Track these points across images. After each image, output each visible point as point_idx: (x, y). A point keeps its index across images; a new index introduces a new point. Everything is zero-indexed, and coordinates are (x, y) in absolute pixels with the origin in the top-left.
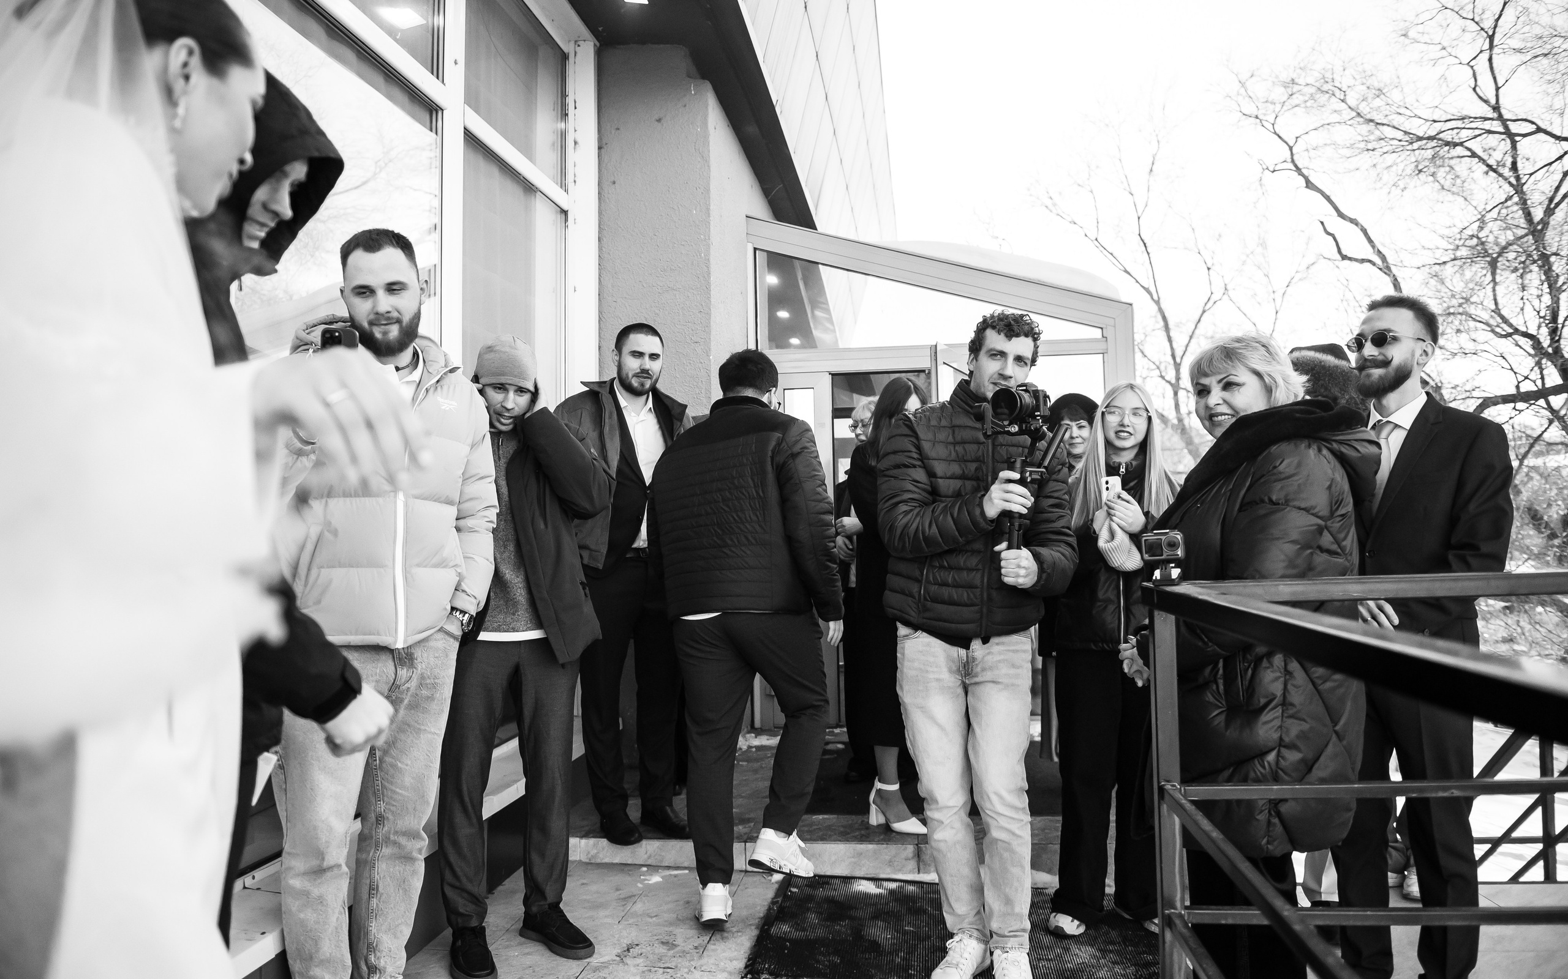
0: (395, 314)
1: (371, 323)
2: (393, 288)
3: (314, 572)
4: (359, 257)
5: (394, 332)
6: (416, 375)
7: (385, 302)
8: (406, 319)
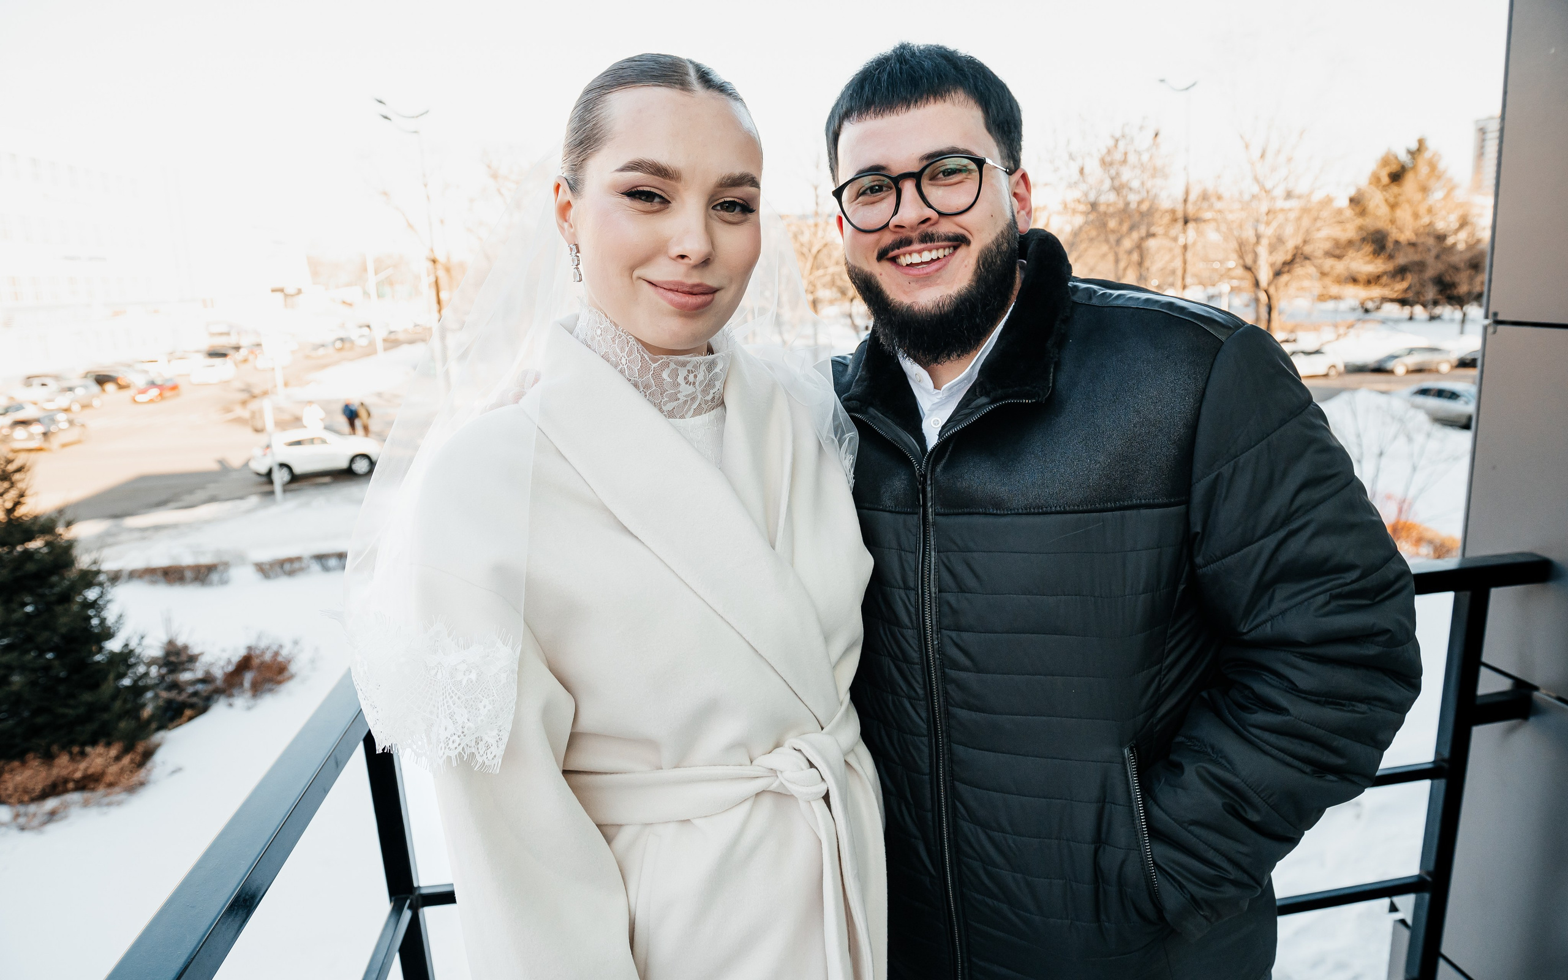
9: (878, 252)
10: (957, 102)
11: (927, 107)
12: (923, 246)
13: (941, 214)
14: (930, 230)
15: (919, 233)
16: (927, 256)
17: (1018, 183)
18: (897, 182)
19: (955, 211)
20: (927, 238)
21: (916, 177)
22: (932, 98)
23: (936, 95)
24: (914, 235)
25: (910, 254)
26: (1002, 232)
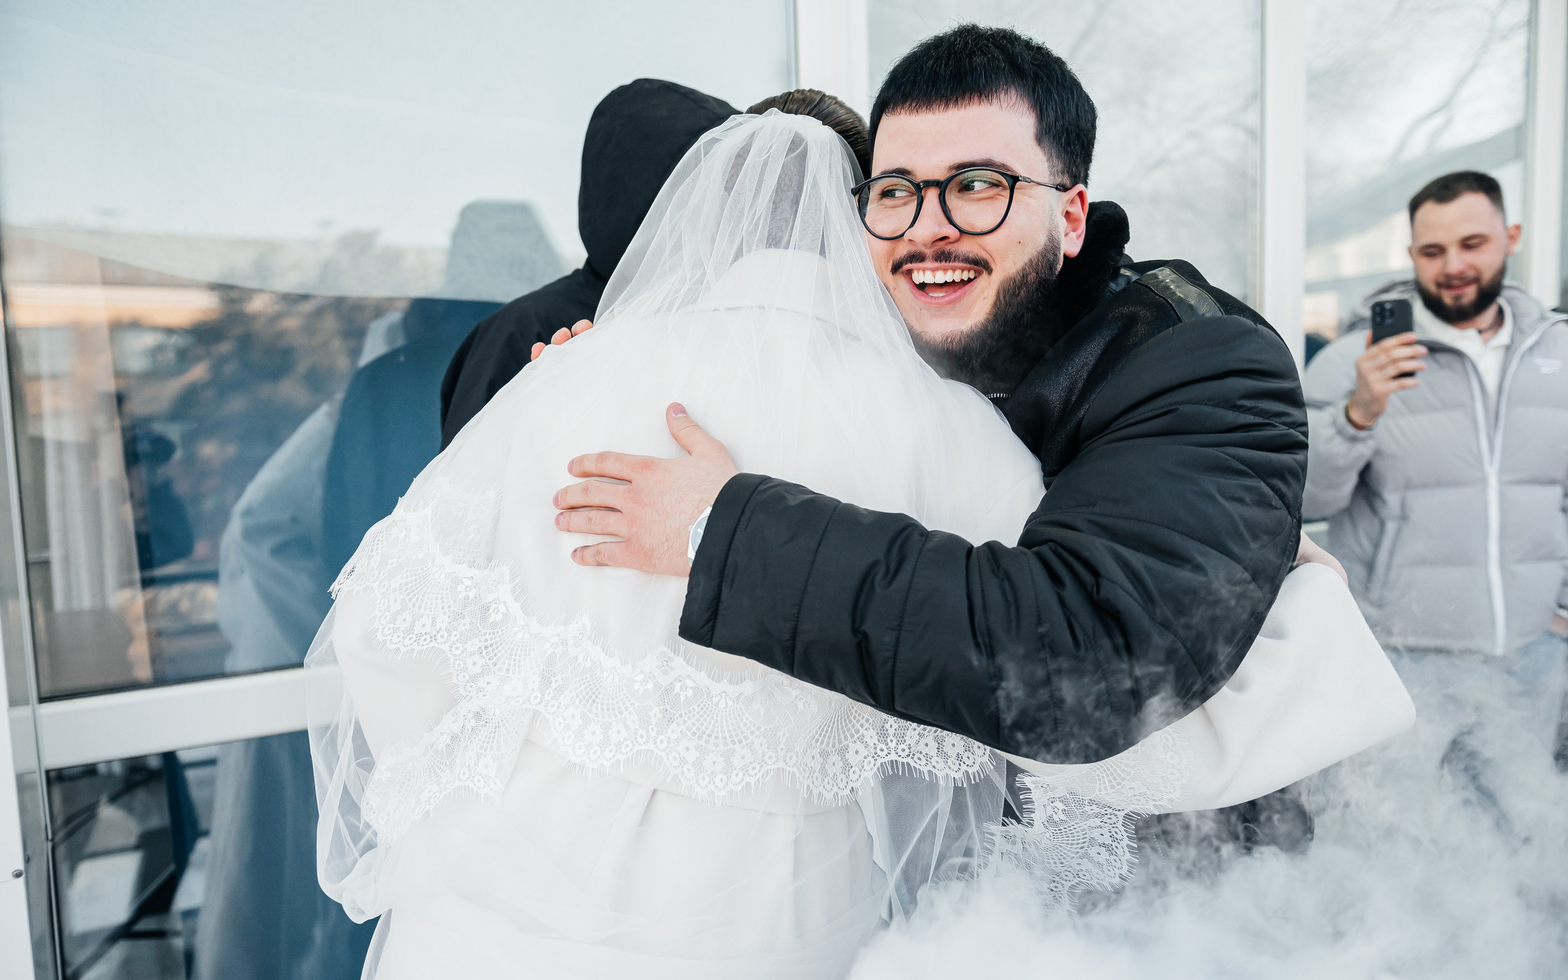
0: (1471, 274)
1: (1439, 285)
2: (1468, 244)
3: (1394, 572)
4: (1430, 211)
5: (1470, 294)
6: (1504, 335)
7: (1456, 261)
8: (1487, 276)
9: (893, 264)
10: (1005, 105)
11: (968, 108)
12: (937, 265)
13: (962, 232)
14: (948, 248)
15: (934, 251)
16: (941, 277)
17: (1072, 202)
18: (919, 189)
19: (979, 231)
20: (943, 257)
21: (941, 186)
22: (976, 98)
23: (981, 96)
24: (928, 252)
25: (924, 270)
26: (1031, 261)
